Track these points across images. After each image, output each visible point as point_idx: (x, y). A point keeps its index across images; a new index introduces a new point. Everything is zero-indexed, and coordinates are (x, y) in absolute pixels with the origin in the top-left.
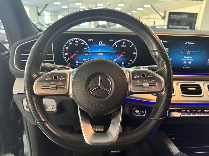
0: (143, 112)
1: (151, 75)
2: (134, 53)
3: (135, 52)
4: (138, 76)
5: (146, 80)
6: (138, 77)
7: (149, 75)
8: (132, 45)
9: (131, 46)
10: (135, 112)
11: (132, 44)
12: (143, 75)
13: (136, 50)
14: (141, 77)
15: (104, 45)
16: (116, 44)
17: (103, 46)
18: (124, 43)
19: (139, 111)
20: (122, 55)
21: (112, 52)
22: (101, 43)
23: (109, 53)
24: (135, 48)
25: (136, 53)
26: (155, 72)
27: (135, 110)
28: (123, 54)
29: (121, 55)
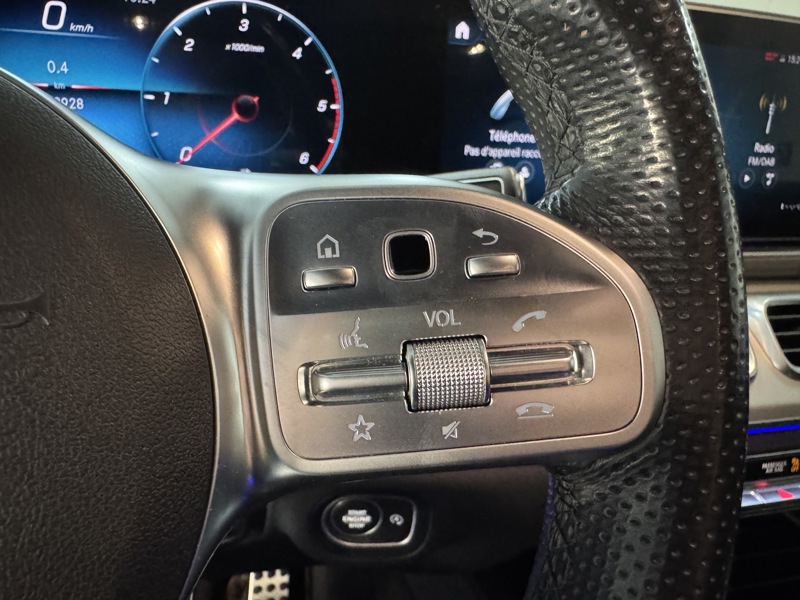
0: (397, 519)
1: (504, 247)
2: (322, 106)
3: (332, 100)
4: (345, 260)
5: (450, 316)
6: (350, 271)
7: (478, 248)
8: (307, 42)
9: (298, 54)
10: (346, 526)
11: (306, 37)
12: (410, 254)
13: (336, 81)
14: (390, 273)
15: (89, 27)
16: (189, 28)
17: (79, 41)
18: (245, 25)
19: (368, 519)
20: (236, 116)
21: (158, 89)
22: (55, 11)
23: (134, 95)
24: (327, 68)
25: (333, 107)
26: (543, 211)
27: (345, 513)
28: (244, 110)
29: (230, 114)
